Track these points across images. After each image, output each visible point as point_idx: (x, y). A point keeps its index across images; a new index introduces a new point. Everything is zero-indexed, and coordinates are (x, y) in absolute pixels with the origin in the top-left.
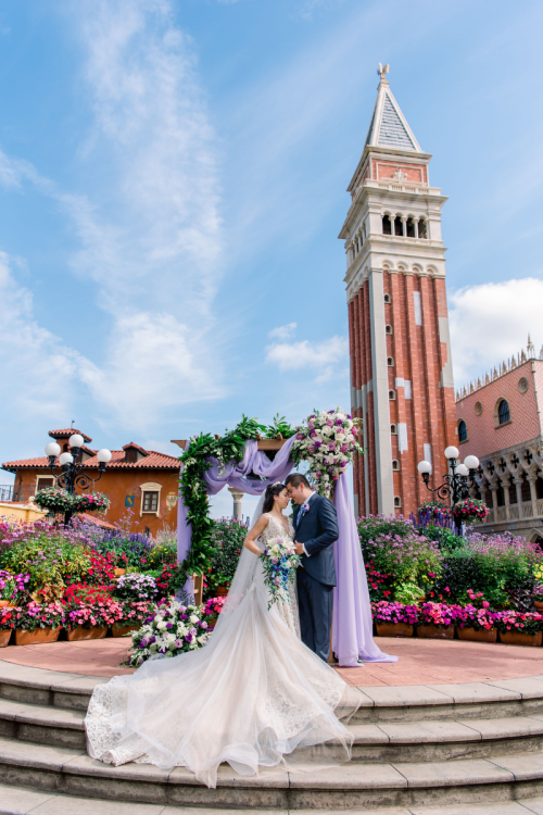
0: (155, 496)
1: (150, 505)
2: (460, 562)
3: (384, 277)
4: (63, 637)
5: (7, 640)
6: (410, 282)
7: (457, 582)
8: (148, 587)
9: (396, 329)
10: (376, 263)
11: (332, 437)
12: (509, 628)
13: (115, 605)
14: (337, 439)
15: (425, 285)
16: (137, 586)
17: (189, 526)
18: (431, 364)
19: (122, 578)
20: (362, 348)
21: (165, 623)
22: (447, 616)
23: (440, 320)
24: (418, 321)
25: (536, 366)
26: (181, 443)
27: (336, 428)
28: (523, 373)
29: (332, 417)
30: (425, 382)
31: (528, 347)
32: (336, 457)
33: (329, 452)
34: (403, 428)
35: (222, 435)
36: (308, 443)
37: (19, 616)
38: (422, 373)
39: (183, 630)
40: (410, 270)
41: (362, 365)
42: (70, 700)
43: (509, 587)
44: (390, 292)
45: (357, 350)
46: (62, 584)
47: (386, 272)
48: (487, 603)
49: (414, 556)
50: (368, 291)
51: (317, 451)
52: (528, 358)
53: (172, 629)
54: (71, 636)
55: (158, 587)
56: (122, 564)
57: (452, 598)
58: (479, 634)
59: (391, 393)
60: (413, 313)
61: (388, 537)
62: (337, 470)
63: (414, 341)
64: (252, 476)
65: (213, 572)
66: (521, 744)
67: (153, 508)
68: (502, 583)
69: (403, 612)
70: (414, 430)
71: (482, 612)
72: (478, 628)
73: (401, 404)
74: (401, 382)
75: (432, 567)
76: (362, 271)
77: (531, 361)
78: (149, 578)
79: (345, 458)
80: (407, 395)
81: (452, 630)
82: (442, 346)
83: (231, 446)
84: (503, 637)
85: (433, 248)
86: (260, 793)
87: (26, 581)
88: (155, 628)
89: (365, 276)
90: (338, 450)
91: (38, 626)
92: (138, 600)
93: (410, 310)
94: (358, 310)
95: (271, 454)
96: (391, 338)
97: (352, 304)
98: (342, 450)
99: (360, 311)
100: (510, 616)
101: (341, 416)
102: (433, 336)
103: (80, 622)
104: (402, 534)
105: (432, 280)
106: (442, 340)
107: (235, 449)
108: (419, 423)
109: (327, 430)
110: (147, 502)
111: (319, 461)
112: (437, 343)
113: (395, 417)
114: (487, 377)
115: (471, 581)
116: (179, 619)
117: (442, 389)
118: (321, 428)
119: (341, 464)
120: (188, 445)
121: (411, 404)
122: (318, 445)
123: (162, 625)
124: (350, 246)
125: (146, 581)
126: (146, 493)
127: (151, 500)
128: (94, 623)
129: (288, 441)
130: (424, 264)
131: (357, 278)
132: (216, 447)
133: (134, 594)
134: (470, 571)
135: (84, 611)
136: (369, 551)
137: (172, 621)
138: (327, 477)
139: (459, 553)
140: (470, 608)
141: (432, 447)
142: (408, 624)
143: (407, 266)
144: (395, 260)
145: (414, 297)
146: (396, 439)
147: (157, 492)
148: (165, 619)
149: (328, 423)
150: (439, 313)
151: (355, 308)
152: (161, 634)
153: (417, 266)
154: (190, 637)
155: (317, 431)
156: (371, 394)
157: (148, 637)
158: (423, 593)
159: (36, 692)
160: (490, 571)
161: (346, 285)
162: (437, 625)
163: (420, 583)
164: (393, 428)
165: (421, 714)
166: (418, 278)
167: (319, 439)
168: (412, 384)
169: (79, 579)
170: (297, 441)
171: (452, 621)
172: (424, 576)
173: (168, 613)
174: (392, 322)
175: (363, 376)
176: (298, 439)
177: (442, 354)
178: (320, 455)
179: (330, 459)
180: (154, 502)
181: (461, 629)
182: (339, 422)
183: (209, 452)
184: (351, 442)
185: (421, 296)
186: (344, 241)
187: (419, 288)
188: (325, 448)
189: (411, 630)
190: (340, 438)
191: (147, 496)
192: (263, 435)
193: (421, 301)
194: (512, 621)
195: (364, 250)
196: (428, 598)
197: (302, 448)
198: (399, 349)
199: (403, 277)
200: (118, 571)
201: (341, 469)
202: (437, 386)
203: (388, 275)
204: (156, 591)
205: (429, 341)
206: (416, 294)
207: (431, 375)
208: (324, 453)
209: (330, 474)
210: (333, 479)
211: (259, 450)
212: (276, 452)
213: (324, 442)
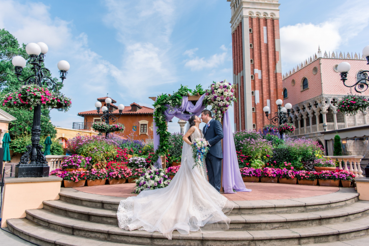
0: (145, 126)
1: (144, 130)
2: (281, 150)
3: (249, 20)
4: (107, 183)
5: (84, 184)
6: (262, 22)
7: (279, 159)
8: (142, 162)
9: (255, 45)
10: (246, 13)
11: (222, 94)
12: (302, 178)
13: (129, 170)
14: (224, 94)
15: (269, 23)
16: (138, 162)
17: (158, 135)
18: (271, 62)
19: (131, 159)
20: (238, 55)
21: (149, 176)
22: (274, 173)
23: (276, 40)
24: (265, 41)
25: (322, 61)
26: (153, 98)
27: (224, 89)
28: (315, 65)
29: (222, 85)
30: (268, 70)
31: (318, 52)
32: (223, 103)
33: (221, 100)
34: (257, 93)
35: (172, 94)
36: (211, 97)
37: (88, 174)
38: (267, 66)
39: (157, 178)
40: (262, 16)
41: (238, 63)
42: (110, 206)
43: (303, 160)
44: (252, 27)
45: (236, 56)
46: (105, 161)
47: (250, 17)
48: (292, 167)
49: (260, 148)
50: (241, 27)
51: (215, 100)
52: (318, 57)
53: (153, 178)
54: (111, 182)
55: (147, 162)
56: (131, 153)
57: (277, 165)
58: (288, 181)
59: (252, 77)
60: (263, 37)
61: (249, 140)
62: (224, 108)
63: (263, 51)
64: (186, 112)
65: (171, 156)
66: (304, 223)
67: (145, 131)
68: (300, 159)
69: (255, 171)
70: (262, 93)
71: (290, 171)
72: (288, 178)
73: (257, 81)
74: (257, 71)
75: (268, 152)
76: (239, 17)
77: (320, 59)
78: (143, 159)
79: (228, 103)
80: (260, 77)
81: (276, 179)
82: (276, 53)
83: (176, 99)
84: (299, 182)
85: (274, 4)
86: (190, 241)
87: (90, 160)
88: (145, 178)
89: (240, 20)
90: (225, 99)
91: (96, 178)
92: (138, 168)
93: (261, 36)
94: (236, 37)
95: (194, 103)
96: (252, 50)
97: (234, 33)
98: (227, 100)
99: (238, 37)
100: (303, 173)
101: (226, 84)
102: (272, 48)
103: (114, 177)
104: (255, 139)
105: (273, 20)
106: (277, 50)
107: (177, 100)
108: (265, 90)
109: (220, 90)
110: (142, 129)
111: (216, 105)
112: (275, 52)
113: (254, 88)
114: (298, 67)
115: (286, 158)
116: (155, 174)
117: (276, 74)
118: (217, 89)
119: (226, 106)
120: (156, 99)
121: (261, 81)
122: (215, 97)
123: (148, 177)
124: (233, 5)
125: (141, 160)
126: (141, 125)
127: (144, 128)
128: (120, 177)
129: (202, 96)
130: (269, 12)
131: (236, 21)
132: (169, 100)
133: (137, 165)
134: (286, 154)
135: (116, 172)
136: (240, 146)
137: (153, 175)
138: (220, 112)
139: (280, 146)
140: (285, 170)
141: (271, 101)
142: (257, 177)
143: (260, 14)
144: (254, 11)
145: (264, 29)
146: (254, 98)
147: (146, 125)
148: (150, 174)
149: (220, 87)
150: (276, 37)
151: (235, 36)
152: (148, 181)
153: (265, 14)
154: (160, 181)
155: (215, 91)
156: (243, 77)
157: (142, 182)
158: (264, 163)
159: (96, 203)
160: (295, 154)
161: (231, 25)
162: (270, 177)
163: (262, 159)
164: (252, 92)
165: (260, 211)
166: (266, 20)
167: (216, 95)
168: (262, 72)
169: (113, 159)
170: (206, 96)
171: (277, 175)
172: (265, 156)
173: (151, 172)
174: (253, 42)
175: (239, 69)
176: (206, 95)
177: (277, 57)
178: (217, 102)
179: (221, 104)
180: (145, 129)
181: (280, 178)
182: (225, 87)
183: (166, 102)
184: (231, 96)
185: (267, 29)
186: (230, 3)
187: (266, 25)
188: (219, 99)
189: (258, 179)
190: (226, 94)
191: (142, 126)
192: (190, 94)
193: (267, 31)
194: (304, 175)
195: (240, 7)
196: (266, 166)
197: (208, 99)
198: (256, 55)
199: (259, 19)
200: (129, 156)
201: (226, 108)
202: (274, 72)
203: (251, 19)
204: (146, 164)
205: (271, 51)
206: (265, 28)
207: (271, 67)
208: (218, 101)
209: (221, 110)
210: (222, 113)
211: (189, 101)
212: (196, 101)
213: (218, 96)
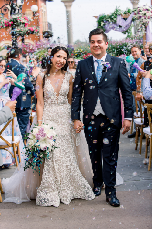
11: (145, 14)
26: (96, 17)
27: (146, 11)
29: (145, 8)
32: (146, 20)
35: (110, 14)
36: (137, 16)
64: (120, 27)
79: (149, 20)
83: (112, 18)
90: (147, 18)
95: (125, 19)
101: (148, 8)
109: (143, 12)
120: (98, 18)
122: (140, 17)
129: (131, 15)
132: (108, 18)
138: (143, 26)
149: (144, 10)
155: (140, 12)
167: (141, 15)
170: (134, 15)
178: (141, 20)
179: (144, 21)
184: (151, 15)
188: (143, 18)
190: (147, 14)
192: (122, 13)
197: (135, 17)
201: (148, 24)
209: (145, 25)
210: (146, 28)
211: (122, 18)
212: (127, 18)
213: (143, 16)
